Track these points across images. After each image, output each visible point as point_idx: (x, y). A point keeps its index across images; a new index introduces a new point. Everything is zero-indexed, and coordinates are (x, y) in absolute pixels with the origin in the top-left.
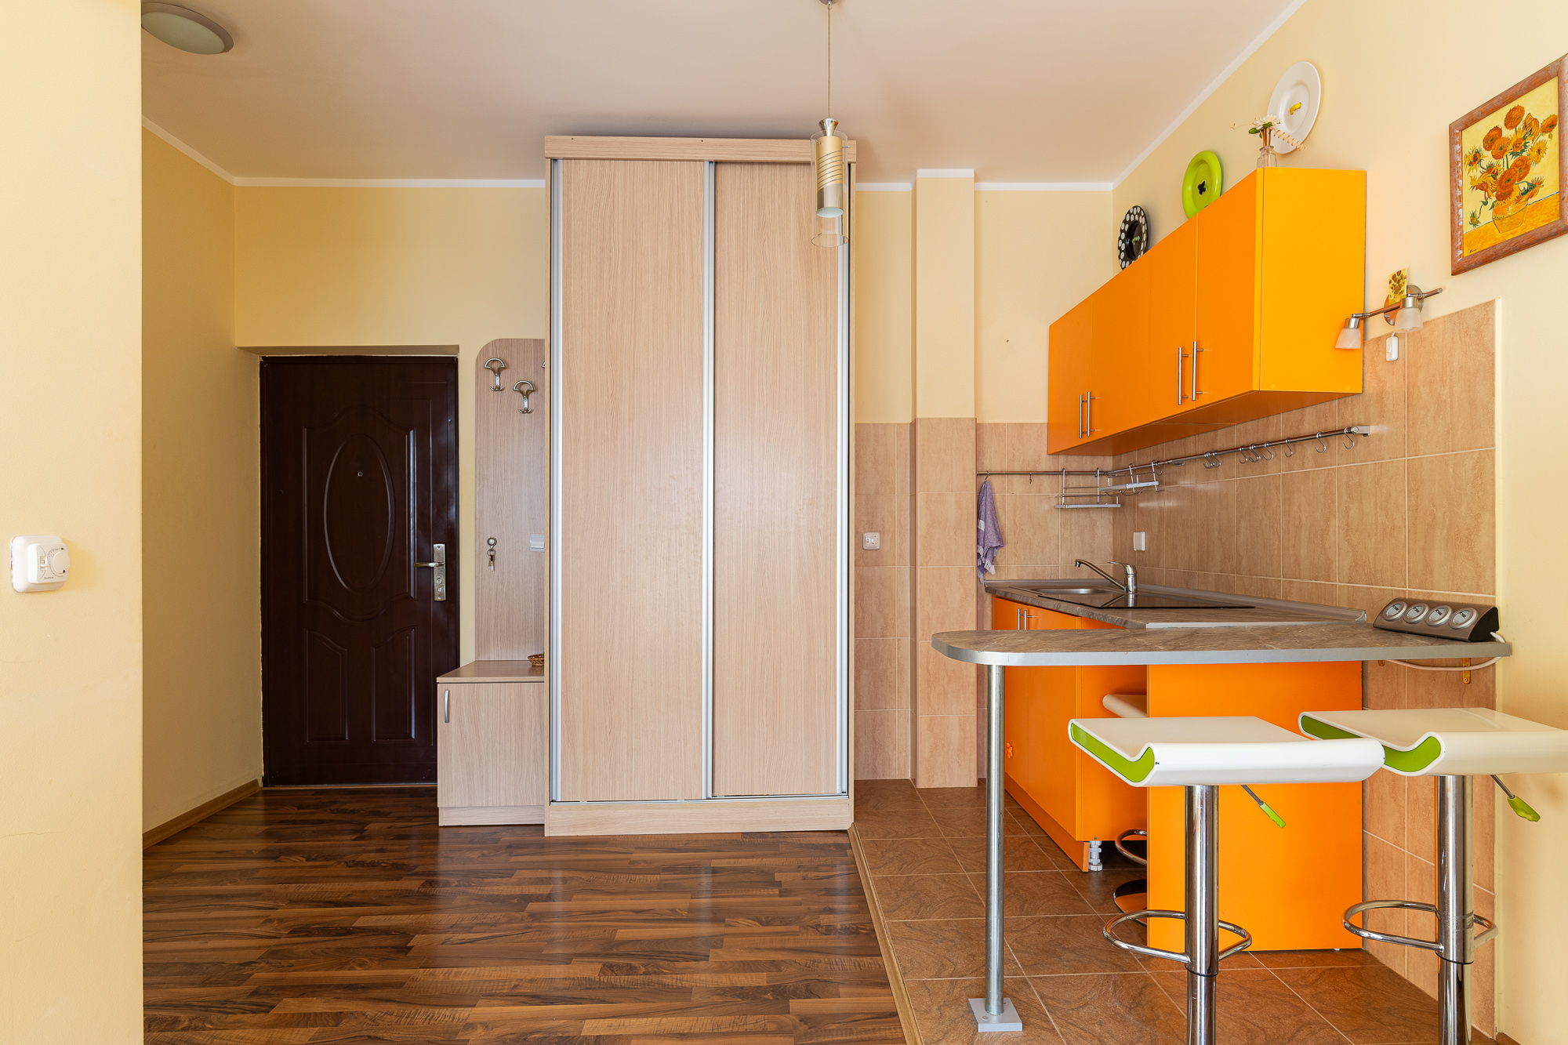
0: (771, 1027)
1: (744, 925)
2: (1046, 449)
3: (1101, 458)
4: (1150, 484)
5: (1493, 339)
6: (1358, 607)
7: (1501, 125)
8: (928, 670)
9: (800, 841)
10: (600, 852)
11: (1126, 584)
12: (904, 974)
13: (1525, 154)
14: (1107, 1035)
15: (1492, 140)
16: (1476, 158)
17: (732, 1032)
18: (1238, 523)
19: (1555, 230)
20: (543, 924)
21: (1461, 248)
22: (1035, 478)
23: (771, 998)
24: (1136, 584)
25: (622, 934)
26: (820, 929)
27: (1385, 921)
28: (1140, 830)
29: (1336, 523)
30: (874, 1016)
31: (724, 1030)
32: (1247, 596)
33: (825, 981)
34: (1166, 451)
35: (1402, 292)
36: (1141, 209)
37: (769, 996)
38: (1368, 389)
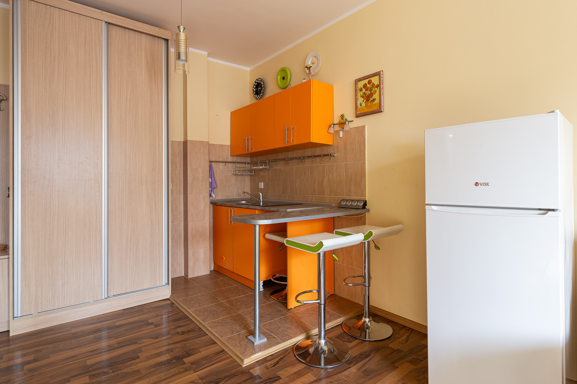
0: (181, 370)
1: (147, 342)
2: (230, 154)
3: (247, 158)
4: (267, 167)
5: (365, 135)
6: (332, 202)
7: (367, 83)
8: (192, 234)
9: (151, 306)
10: (51, 334)
11: (260, 199)
12: (221, 337)
13: (372, 91)
14: (289, 334)
15: (365, 86)
16: (361, 90)
17: (167, 377)
18: (296, 180)
19: (379, 111)
20: (41, 372)
21: (358, 111)
22: (227, 164)
23: (176, 361)
24: (263, 199)
25: (89, 362)
26: (179, 334)
27: (340, 285)
28: (276, 275)
29: (326, 180)
30: (217, 353)
31: (164, 378)
32: (299, 201)
33: (193, 349)
34: (271, 157)
35: (344, 120)
36: (262, 80)
37: (174, 361)
38: (334, 145)
